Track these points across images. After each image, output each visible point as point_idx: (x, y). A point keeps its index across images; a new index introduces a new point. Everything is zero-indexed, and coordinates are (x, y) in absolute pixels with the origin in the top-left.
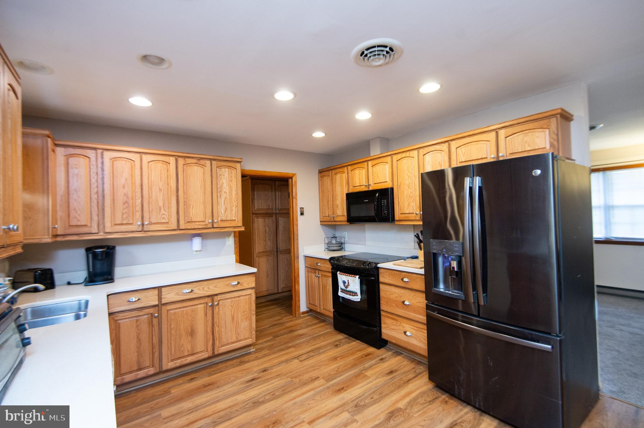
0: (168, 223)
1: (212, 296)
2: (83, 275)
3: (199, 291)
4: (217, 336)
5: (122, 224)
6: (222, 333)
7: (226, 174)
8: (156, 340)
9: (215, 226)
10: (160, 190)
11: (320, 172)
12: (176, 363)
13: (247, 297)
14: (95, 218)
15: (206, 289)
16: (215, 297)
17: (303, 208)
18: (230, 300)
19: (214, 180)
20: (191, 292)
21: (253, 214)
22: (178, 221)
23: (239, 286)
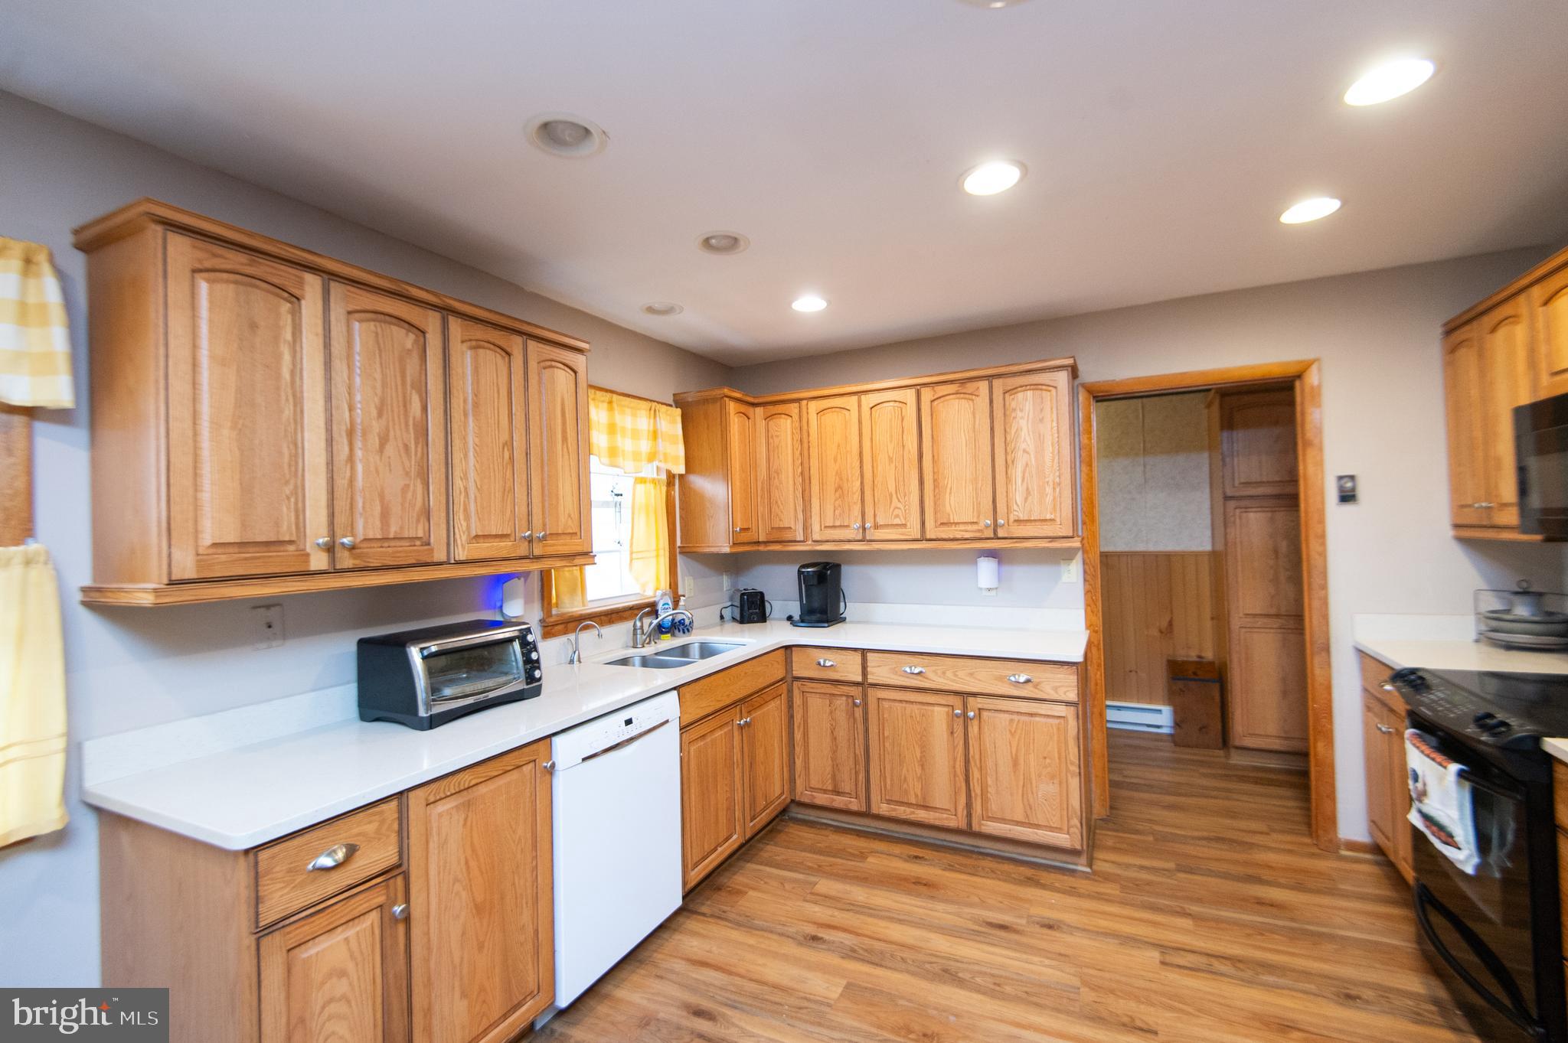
0: (904, 526)
1: (964, 695)
3: (939, 677)
4: (978, 791)
5: (834, 527)
6: (989, 790)
7: (1028, 406)
8: (860, 751)
9: (1001, 534)
10: (890, 459)
11: (1451, 329)
12: (895, 810)
13: (1057, 721)
14: (800, 516)
15: (949, 674)
16: (971, 699)
17: (1352, 478)
18: (1007, 716)
19: (997, 425)
20: (920, 673)
21: (1227, 498)
22: (923, 523)
23: (1029, 686)
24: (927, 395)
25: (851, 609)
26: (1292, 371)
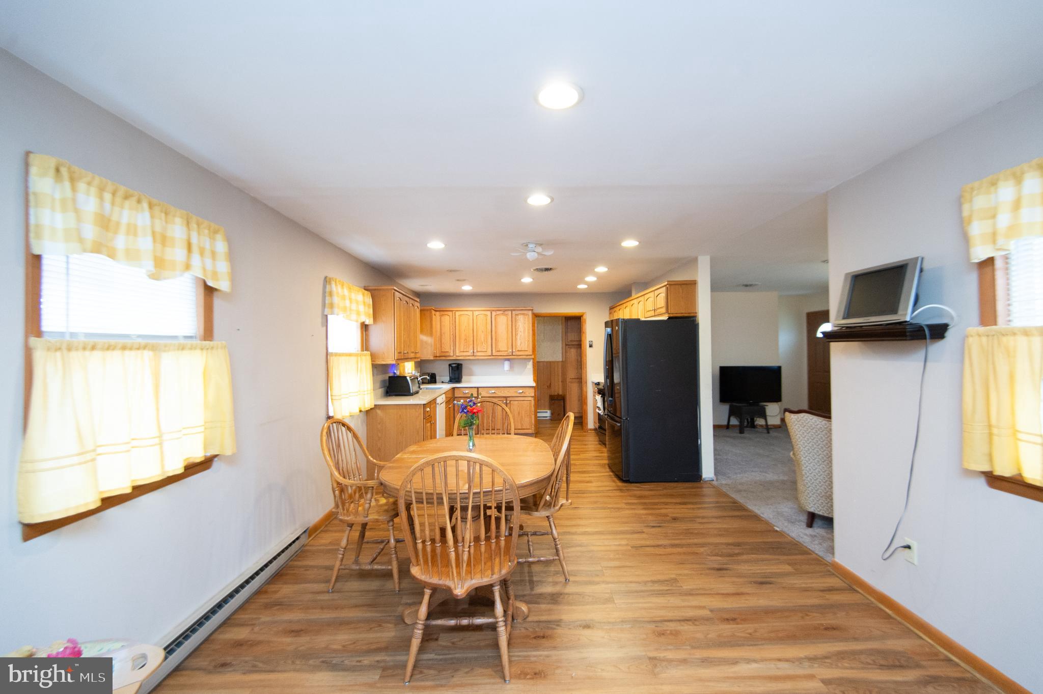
0: (486, 352)
1: (506, 397)
2: (448, 379)
3: (499, 393)
5: (464, 352)
7: (522, 319)
9: (514, 354)
10: (483, 332)
11: (611, 308)
13: (529, 402)
14: (452, 348)
15: (502, 392)
16: (508, 398)
17: (592, 341)
18: (517, 402)
19: (513, 322)
20: (494, 393)
21: (566, 345)
22: (492, 351)
23: (523, 394)
24: (494, 313)
25: (464, 378)
26: (581, 314)
